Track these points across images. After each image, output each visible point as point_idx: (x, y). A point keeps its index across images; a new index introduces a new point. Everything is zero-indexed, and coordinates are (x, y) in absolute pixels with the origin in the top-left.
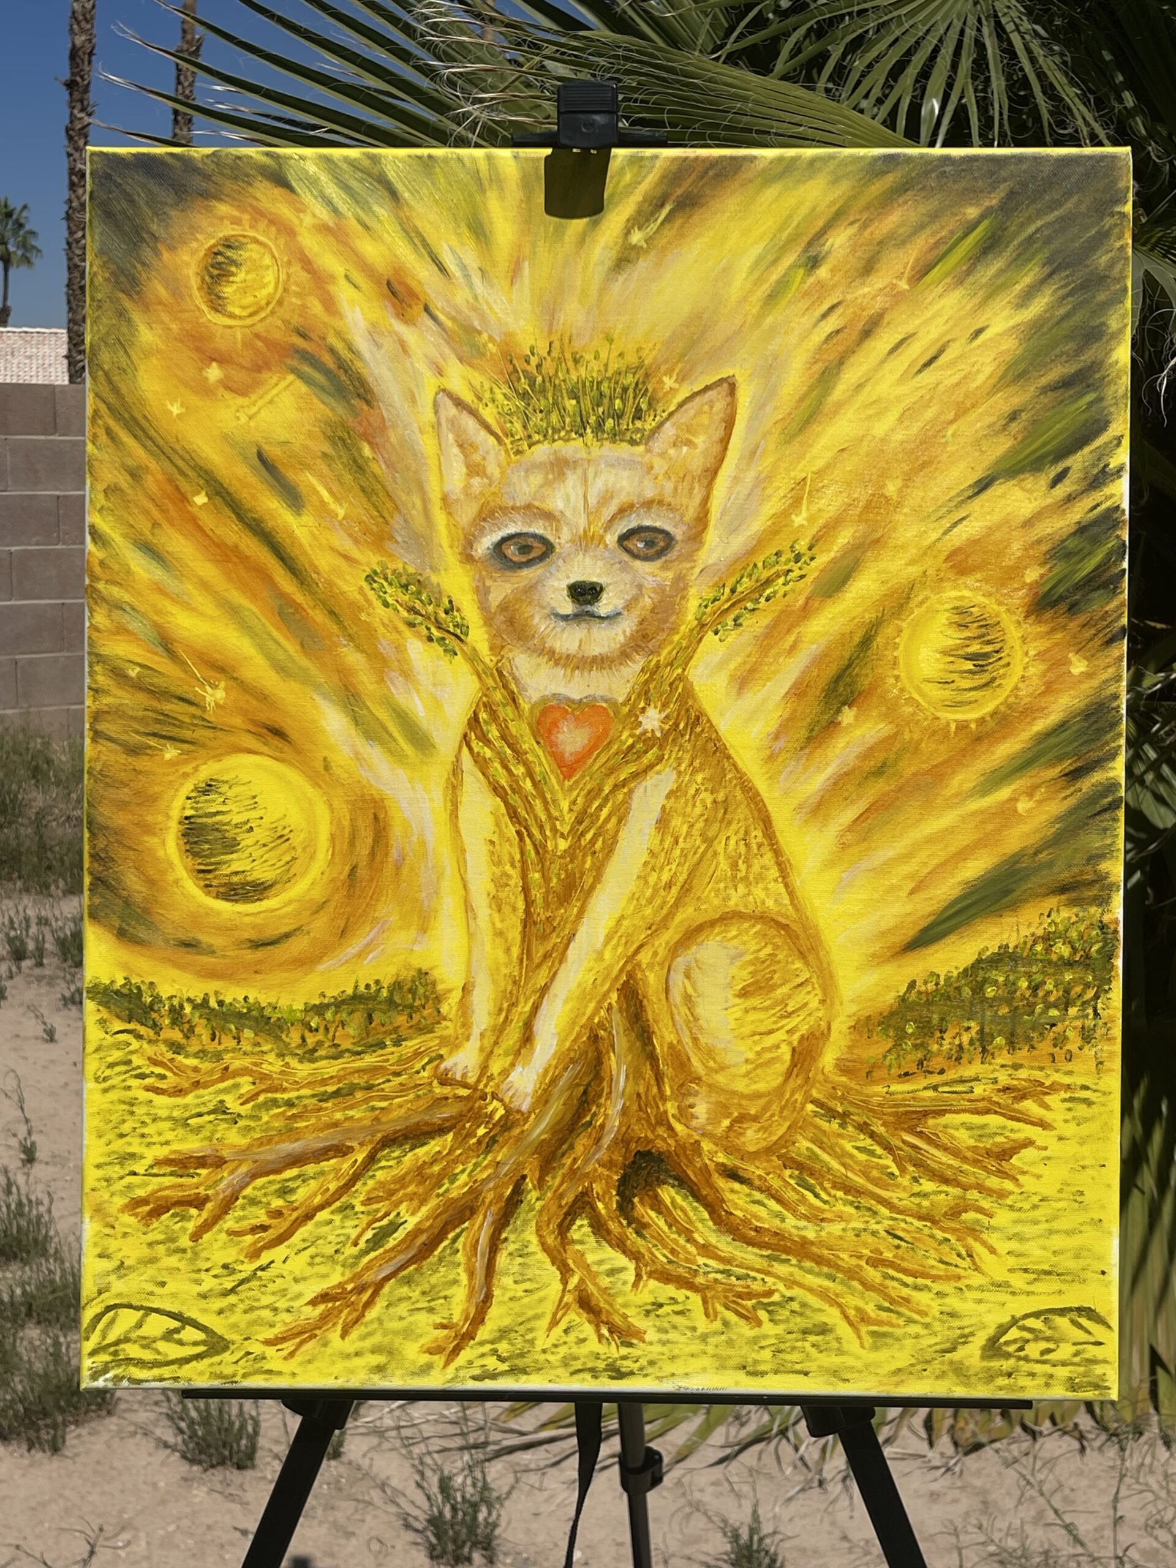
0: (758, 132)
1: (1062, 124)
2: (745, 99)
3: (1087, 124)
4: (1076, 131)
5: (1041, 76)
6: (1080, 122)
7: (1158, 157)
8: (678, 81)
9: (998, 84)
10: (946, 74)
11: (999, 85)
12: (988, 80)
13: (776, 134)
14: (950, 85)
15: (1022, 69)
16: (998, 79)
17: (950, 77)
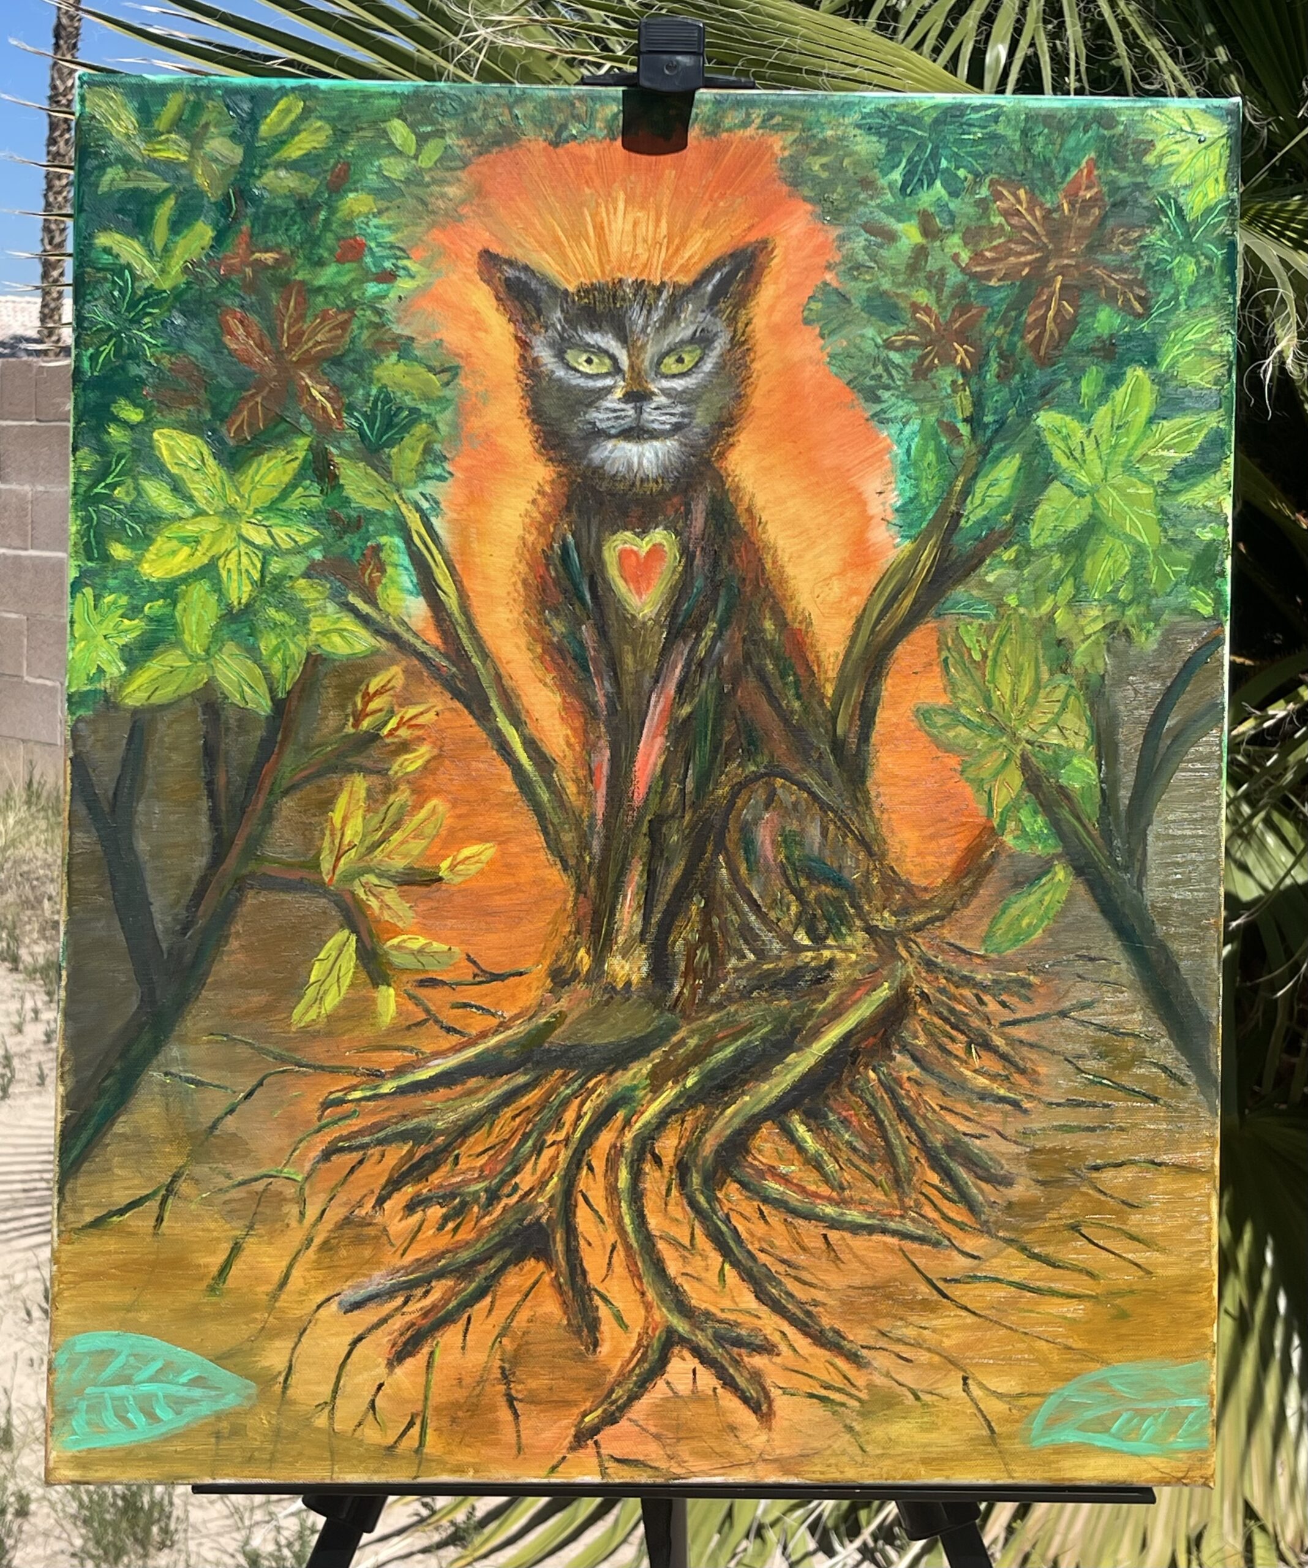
0: (808, 72)
1: (1146, 78)
2: (793, 35)
3: (1175, 79)
4: (1164, 87)
5: (1123, 24)
6: (1167, 76)
7: (1255, 119)
8: (718, 11)
9: (1074, 30)
10: (1014, 17)
11: (1074, 32)
12: (1062, 25)
13: (828, 75)
14: (1018, 31)
15: (1100, 14)
16: (1074, 26)
17: (1018, 21)
